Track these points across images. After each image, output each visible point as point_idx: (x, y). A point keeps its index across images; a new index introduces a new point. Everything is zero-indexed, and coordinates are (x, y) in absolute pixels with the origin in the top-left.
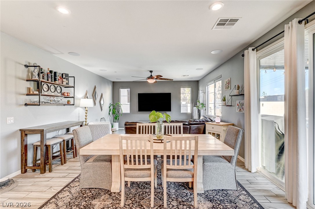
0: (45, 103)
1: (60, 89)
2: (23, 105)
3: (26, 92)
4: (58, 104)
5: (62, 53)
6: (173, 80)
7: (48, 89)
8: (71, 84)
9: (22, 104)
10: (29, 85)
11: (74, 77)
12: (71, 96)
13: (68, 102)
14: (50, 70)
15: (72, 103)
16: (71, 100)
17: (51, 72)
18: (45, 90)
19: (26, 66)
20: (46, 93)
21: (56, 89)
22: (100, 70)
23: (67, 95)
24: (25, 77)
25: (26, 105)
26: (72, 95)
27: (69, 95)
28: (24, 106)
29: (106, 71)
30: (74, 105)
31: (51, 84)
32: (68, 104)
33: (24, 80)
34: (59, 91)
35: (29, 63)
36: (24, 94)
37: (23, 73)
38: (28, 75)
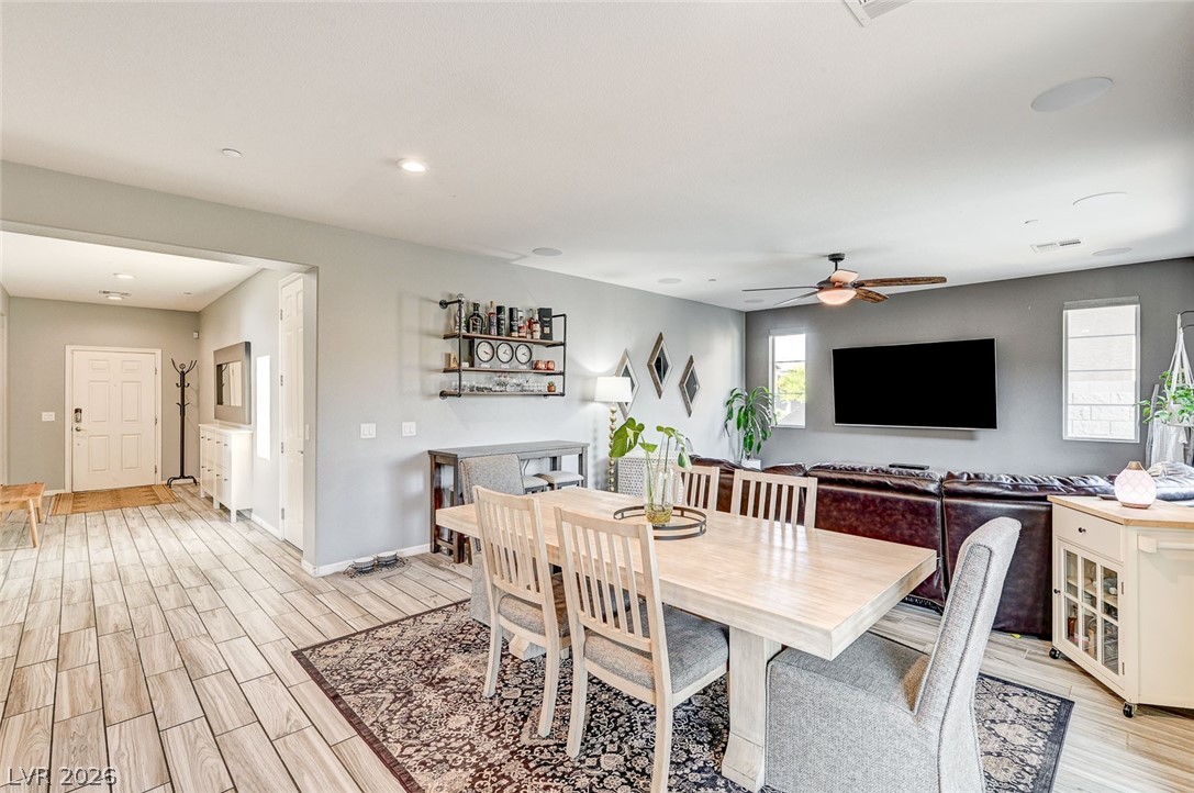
0: (478, 389)
1: (528, 354)
2: (435, 395)
3: (441, 364)
4: (524, 393)
5: (525, 257)
6: (943, 280)
7: (491, 354)
8: (557, 337)
9: (433, 392)
10: (450, 347)
11: (564, 315)
12: (557, 370)
13: (551, 386)
14: (496, 304)
15: (559, 390)
16: (557, 380)
17: (500, 309)
18: (485, 357)
19: (444, 304)
20: (486, 366)
21: (514, 353)
22: (660, 281)
23: (548, 369)
24: (441, 329)
25: (443, 394)
26: (559, 368)
27: (551, 366)
28: (439, 399)
29: (679, 281)
30: (563, 395)
31: (499, 342)
32: (551, 392)
33: (437, 336)
34: (524, 359)
35: (451, 296)
36: (437, 371)
37: (438, 320)
38: (448, 325)
